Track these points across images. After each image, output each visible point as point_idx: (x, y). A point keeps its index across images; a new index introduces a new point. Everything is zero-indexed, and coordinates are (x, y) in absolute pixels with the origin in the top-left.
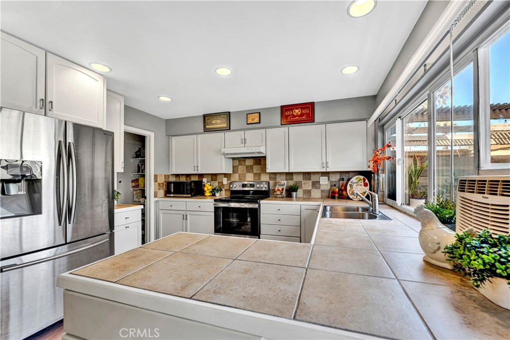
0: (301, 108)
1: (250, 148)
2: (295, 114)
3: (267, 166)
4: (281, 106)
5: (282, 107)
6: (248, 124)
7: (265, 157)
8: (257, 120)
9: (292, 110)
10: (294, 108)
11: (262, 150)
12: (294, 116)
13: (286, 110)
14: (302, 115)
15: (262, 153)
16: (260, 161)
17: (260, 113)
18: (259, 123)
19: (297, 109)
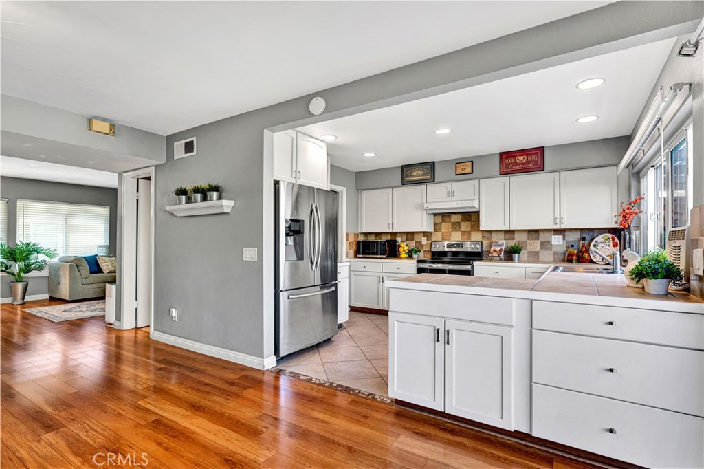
0: (527, 155)
1: (459, 203)
2: (518, 161)
3: (481, 223)
4: (500, 153)
5: (502, 155)
6: (457, 175)
7: (477, 213)
8: (469, 170)
9: (515, 157)
10: (517, 155)
11: (475, 204)
12: (517, 164)
13: (507, 158)
14: (528, 162)
15: (474, 207)
16: (471, 217)
17: (472, 162)
18: (472, 173)
19: (520, 155)
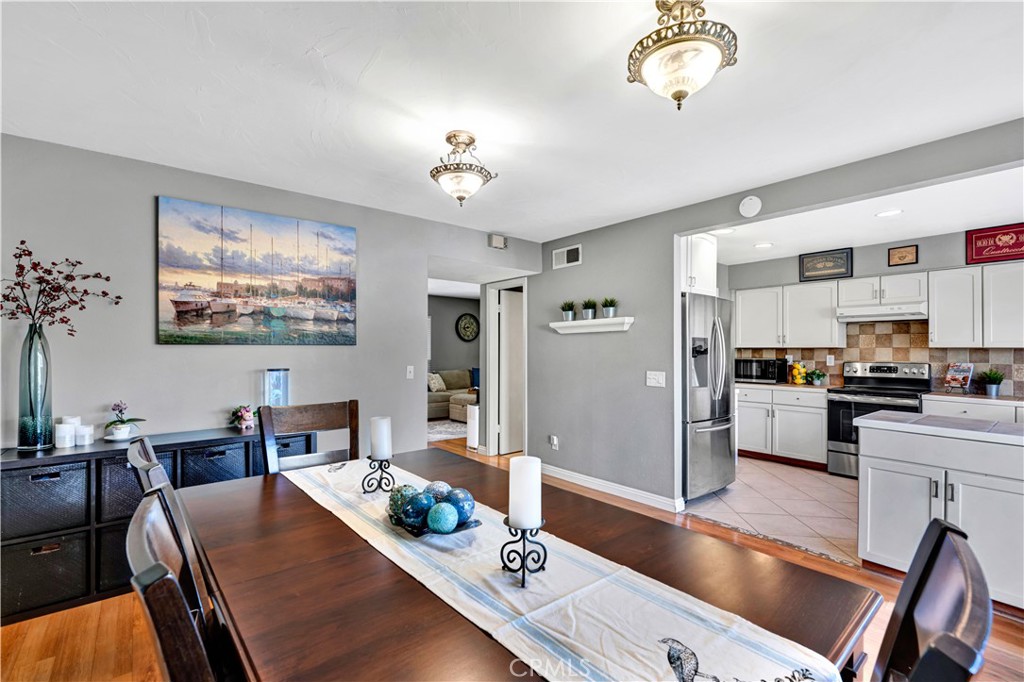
0: (1016, 233)
1: (896, 307)
2: (999, 243)
3: (930, 336)
4: (967, 232)
5: (969, 234)
6: (889, 266)
7: (925, 323)
8: (911, 258)
9: (995, 236)
10: (998, 234)
11: (923, 309)
12: (998, 248)
13: (978, 238)
14: (1018, 244)
15: (921, 314)
16: (915, 329)
17: (917, 246)
18: (917, 262)
19: (1004, 234)
